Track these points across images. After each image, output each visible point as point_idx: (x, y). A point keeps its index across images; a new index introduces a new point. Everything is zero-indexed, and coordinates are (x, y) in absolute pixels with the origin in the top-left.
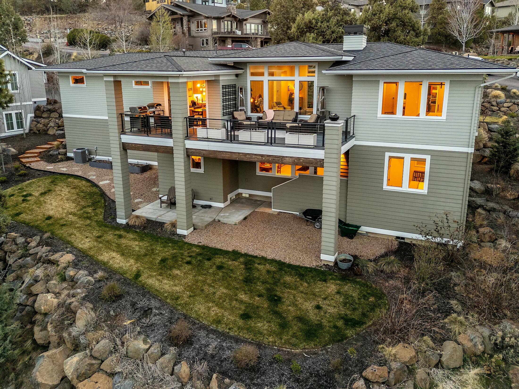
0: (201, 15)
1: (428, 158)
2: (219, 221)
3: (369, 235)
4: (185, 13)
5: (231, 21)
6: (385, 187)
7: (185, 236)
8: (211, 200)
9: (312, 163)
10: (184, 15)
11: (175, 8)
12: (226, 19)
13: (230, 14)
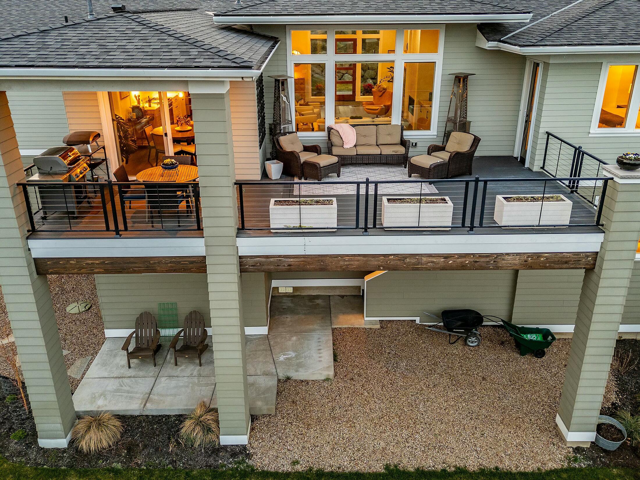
2: (288, 378)
7: (245, 448)
9: (566, 262)
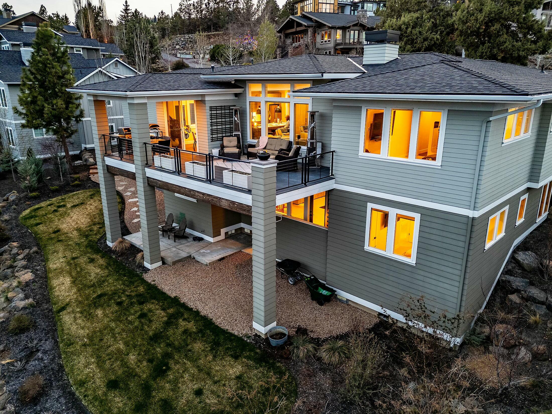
0: (326, 25)
1: (417, 216)
2: (194, 258)
3: (350, 303)
4: (310, 23)
5: (359, 31)
6: (367, 248)
7: (149, 270)
8: (203, 232)
10: (309, 27)
11: (302, 19)
12: (351, 28)
13: (357, 22)
